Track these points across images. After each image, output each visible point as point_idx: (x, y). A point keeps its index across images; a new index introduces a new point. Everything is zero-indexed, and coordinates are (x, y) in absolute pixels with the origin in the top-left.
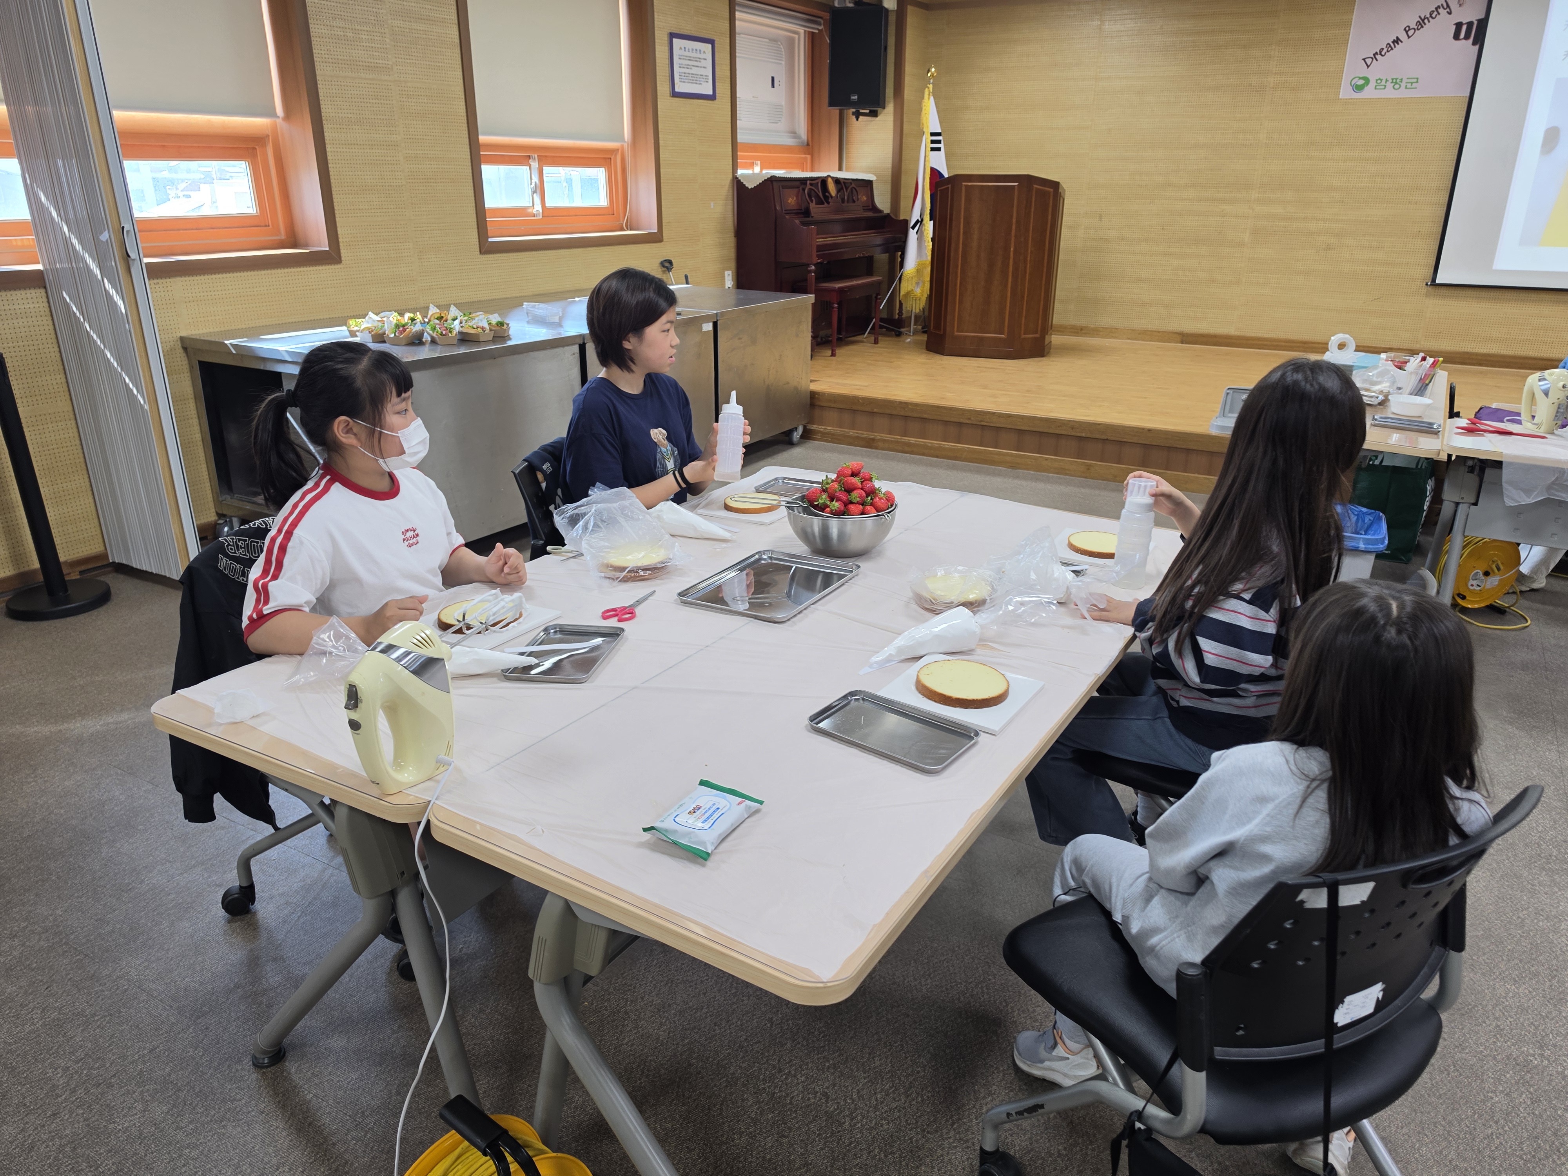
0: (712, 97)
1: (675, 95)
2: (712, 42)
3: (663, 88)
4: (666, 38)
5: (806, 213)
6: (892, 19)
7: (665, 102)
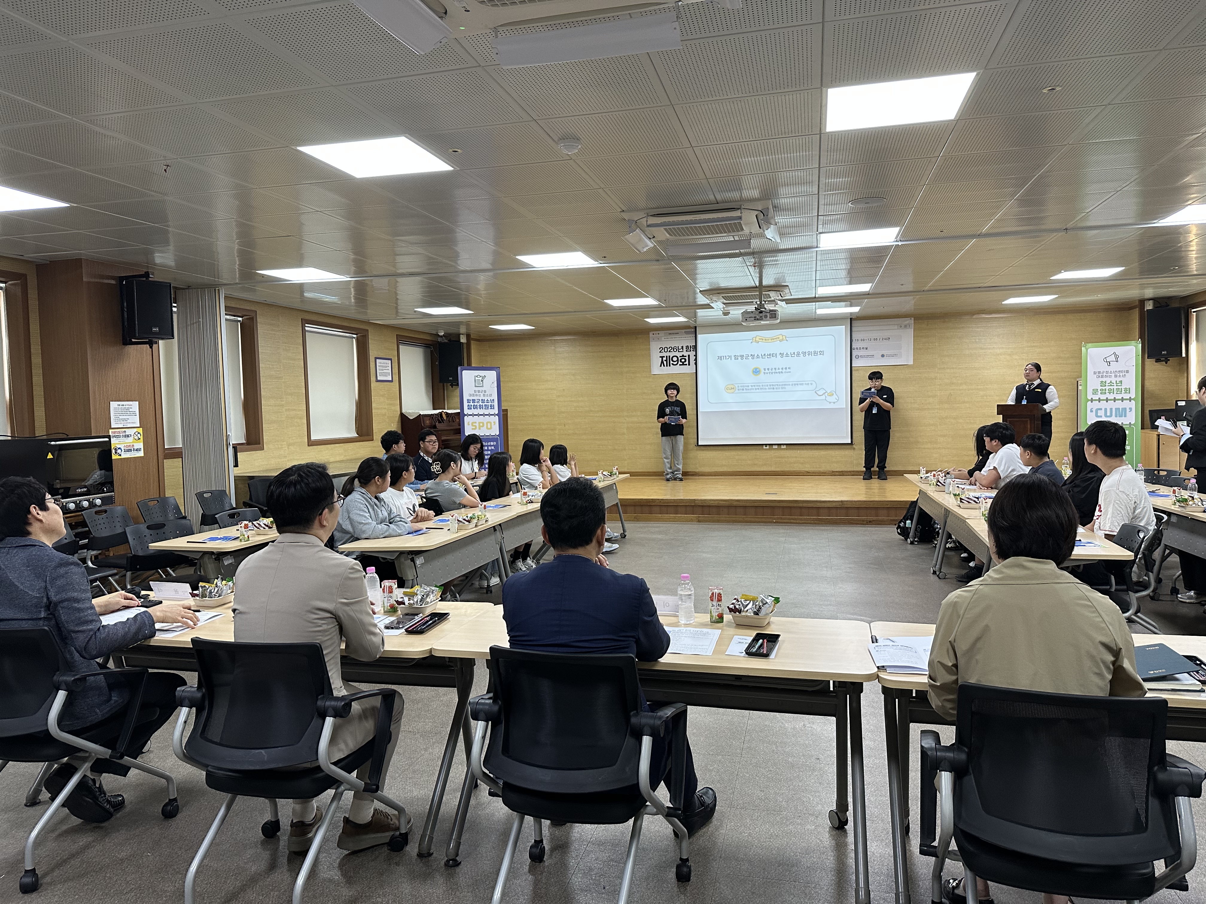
0: (392, 381)
1: (377, 381)
2: (391, 360)
3: (373, 379)
4: (374, 359)
5: (435, 427)
6: (465, 346)
7: (374, 384)
